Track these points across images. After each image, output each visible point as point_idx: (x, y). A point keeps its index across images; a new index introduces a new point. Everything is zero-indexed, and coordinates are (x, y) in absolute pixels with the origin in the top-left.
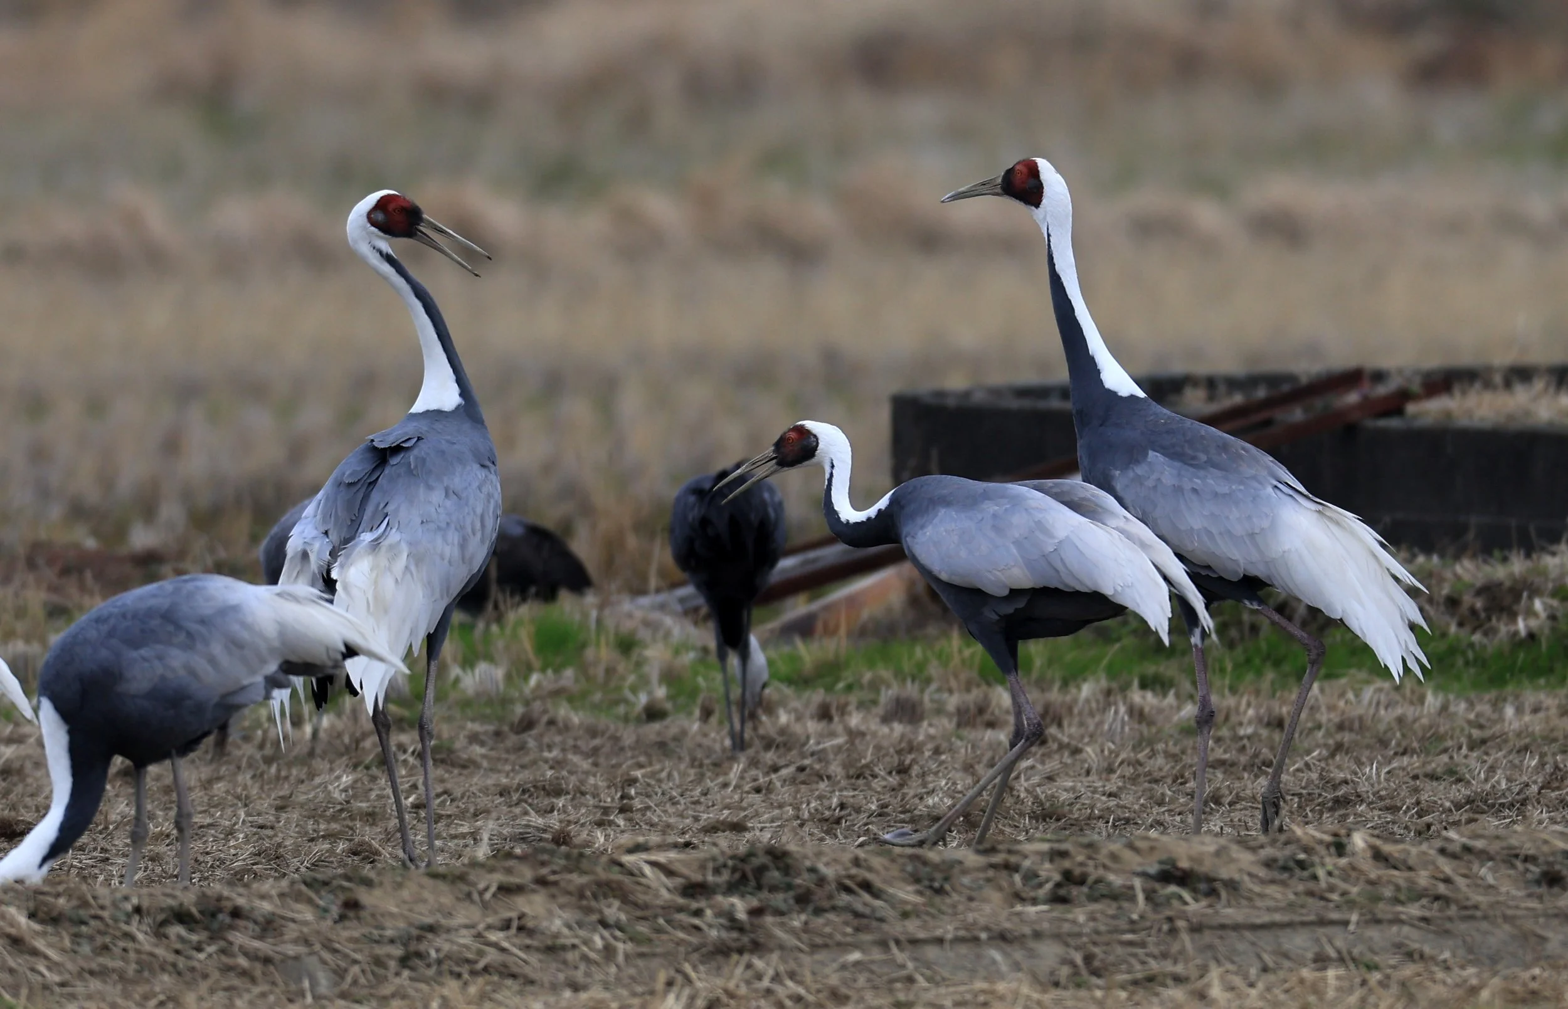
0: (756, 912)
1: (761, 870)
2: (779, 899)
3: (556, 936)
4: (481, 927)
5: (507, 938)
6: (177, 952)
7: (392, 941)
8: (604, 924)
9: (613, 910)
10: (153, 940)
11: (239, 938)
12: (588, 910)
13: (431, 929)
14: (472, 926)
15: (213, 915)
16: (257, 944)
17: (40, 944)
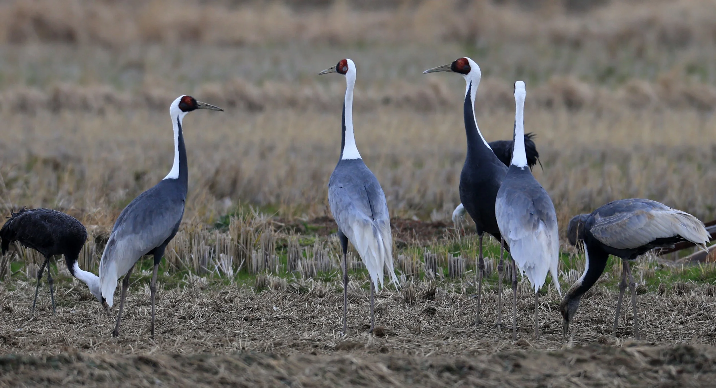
0: (680, 372)
1: (682, 355)
2: (689, 367)
3: (599, 380)
4: (569, 375)
5: (579, 380)
6: (447, 383)
7: (533, 380)
8: (619, 375)
9: (622, 370)
10: (437, 377)
11: (471, 378)
12: (612, 369)
13: (549, 376)
14: (565, 375)
15: (461, 368)
16: (478, 380)
17: (392, 379)
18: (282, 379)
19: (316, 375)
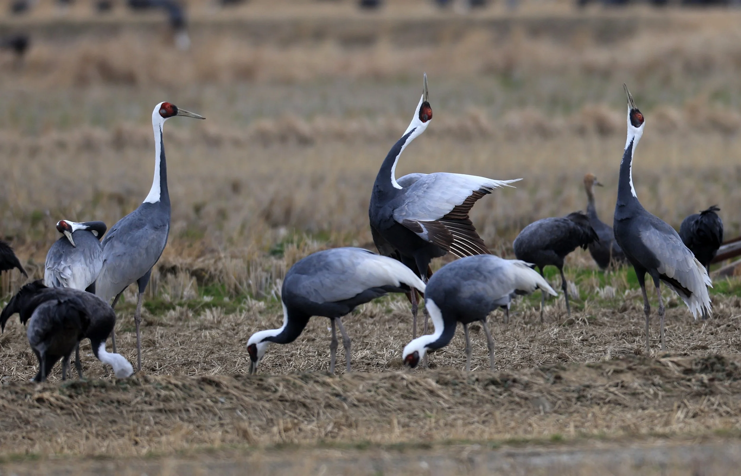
0: (711, 380)
1: (713, 364)
2: (720, 375)
3: (636, 389)
4: (607, 386)
5: (617, 390)
6: (493, 396)
7: (573, 391)
8: (654, 384)
9: (657, 379)
10: (483, 391)
11: (516, 390)
12: (648, 379)
13: (588, 386)
14: (604, 386)
15: (506, 382)
16: (522, 393)
17: (440, 393)
18: (337, 395)
19: (370, 391)
